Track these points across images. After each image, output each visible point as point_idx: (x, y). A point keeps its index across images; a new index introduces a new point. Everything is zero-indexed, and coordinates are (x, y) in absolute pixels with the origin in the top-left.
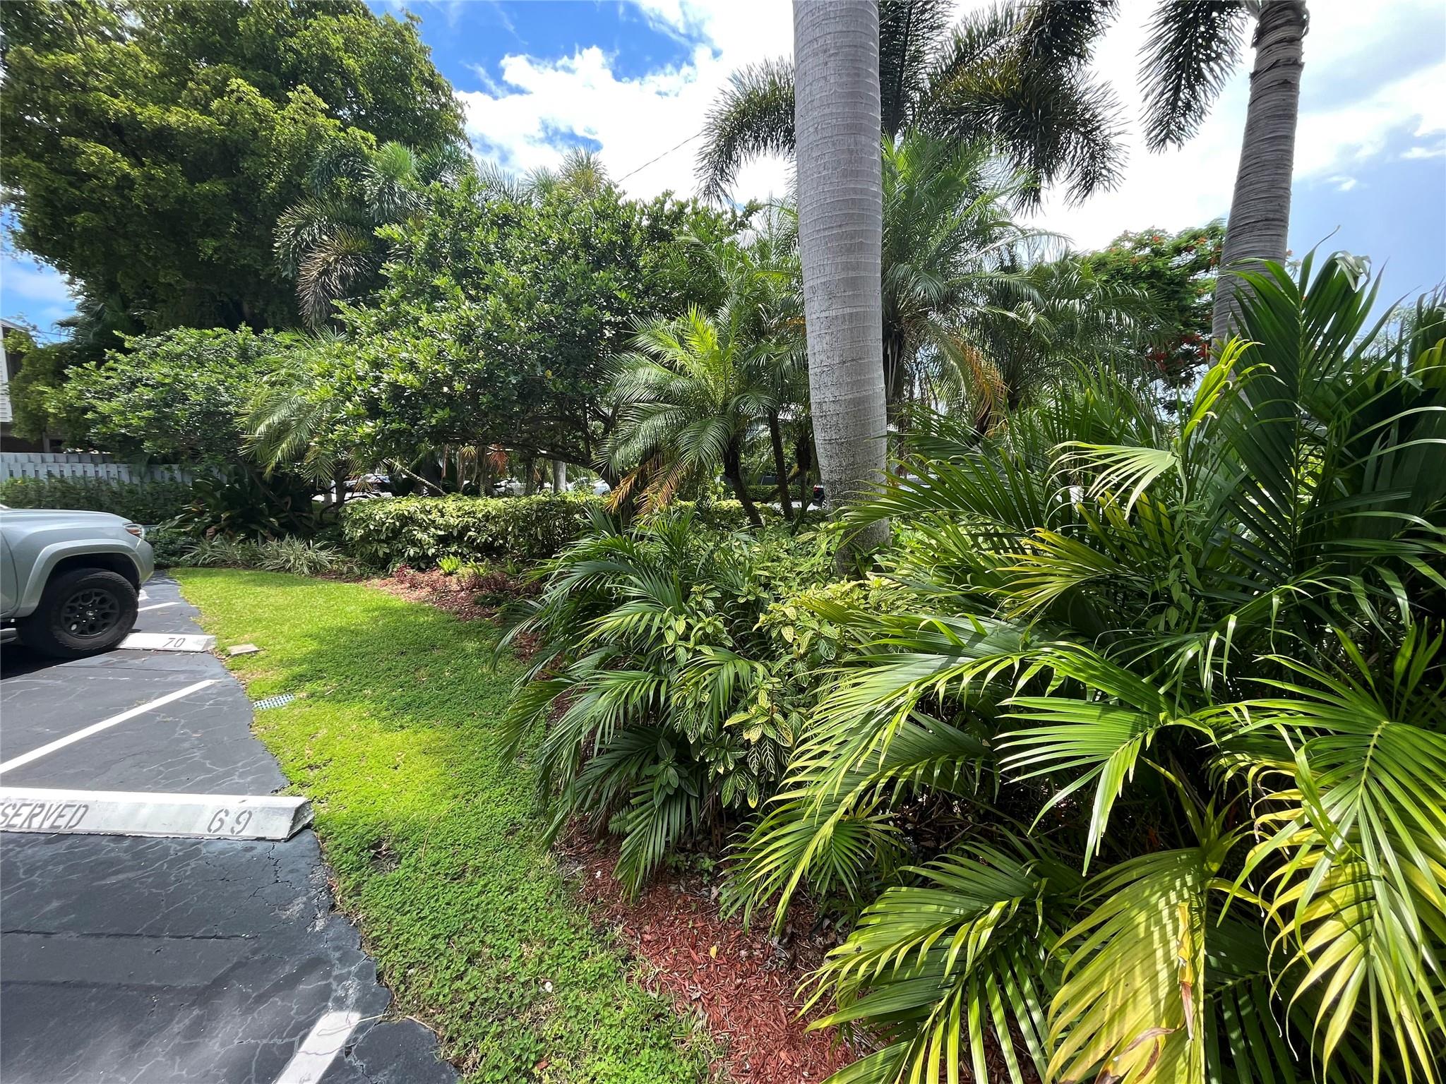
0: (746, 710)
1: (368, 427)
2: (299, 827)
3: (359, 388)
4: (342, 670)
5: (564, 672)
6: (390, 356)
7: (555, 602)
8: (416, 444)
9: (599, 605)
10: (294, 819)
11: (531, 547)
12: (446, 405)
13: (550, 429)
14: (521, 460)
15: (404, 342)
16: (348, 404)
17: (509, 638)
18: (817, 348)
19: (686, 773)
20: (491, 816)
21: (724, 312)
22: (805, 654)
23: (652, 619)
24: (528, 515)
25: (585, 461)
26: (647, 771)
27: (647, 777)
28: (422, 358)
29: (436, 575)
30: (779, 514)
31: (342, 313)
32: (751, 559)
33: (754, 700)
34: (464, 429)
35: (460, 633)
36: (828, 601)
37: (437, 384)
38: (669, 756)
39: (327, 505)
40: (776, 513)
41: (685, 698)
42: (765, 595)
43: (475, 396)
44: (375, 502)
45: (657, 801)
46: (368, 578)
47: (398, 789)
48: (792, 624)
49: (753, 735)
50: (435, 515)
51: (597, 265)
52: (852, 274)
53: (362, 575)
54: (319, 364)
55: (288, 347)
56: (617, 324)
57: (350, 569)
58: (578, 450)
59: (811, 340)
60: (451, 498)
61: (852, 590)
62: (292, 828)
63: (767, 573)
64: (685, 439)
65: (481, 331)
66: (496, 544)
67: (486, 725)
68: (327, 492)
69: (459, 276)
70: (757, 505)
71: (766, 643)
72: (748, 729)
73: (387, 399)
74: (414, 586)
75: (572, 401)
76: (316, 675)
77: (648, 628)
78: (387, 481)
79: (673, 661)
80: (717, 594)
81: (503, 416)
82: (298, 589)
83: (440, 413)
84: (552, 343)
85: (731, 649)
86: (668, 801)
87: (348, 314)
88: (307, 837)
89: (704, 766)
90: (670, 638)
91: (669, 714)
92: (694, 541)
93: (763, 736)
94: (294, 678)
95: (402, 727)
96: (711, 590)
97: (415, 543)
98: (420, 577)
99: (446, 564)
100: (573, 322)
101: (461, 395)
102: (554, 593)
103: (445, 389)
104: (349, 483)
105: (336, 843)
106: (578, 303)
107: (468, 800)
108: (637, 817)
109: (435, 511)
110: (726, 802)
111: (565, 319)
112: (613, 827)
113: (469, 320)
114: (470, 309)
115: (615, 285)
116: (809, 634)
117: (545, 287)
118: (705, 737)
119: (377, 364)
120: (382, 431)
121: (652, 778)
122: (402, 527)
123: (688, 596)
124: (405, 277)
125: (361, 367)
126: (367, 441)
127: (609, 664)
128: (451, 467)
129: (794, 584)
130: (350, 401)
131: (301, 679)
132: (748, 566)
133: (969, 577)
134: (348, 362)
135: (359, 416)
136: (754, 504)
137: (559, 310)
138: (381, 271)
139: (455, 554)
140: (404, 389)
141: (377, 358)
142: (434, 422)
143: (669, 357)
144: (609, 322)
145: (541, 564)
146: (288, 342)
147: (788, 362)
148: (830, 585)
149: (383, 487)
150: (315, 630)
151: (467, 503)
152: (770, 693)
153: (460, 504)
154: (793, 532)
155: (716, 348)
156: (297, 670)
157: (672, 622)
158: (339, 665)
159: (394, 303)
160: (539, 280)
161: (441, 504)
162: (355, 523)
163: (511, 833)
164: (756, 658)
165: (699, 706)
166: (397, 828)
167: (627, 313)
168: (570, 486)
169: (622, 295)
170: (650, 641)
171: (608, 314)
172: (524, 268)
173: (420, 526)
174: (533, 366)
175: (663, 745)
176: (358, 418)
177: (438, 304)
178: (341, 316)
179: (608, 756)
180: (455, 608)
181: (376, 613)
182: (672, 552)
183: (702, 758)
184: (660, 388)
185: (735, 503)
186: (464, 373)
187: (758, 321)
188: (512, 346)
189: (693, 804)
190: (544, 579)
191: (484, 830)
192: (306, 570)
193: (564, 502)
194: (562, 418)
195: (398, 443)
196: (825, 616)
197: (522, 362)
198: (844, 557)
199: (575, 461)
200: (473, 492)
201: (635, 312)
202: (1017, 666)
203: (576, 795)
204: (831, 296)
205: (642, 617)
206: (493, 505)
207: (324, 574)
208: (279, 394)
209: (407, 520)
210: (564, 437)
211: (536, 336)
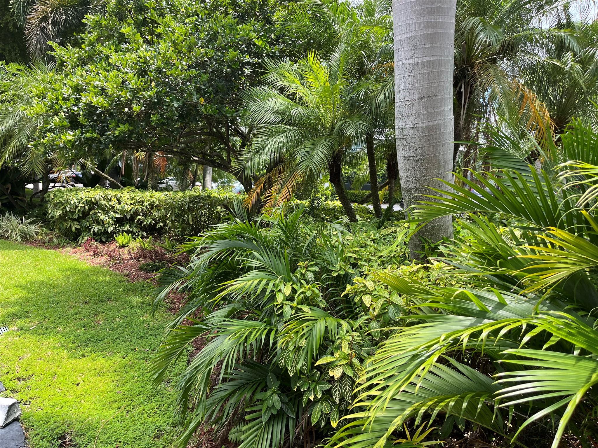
0: (332, 354)
1: (70, 136)
2: (11, 419)
3: (64, 106)
4: (42, 312)
5: (203, 320)
6: (87, 83)
7: (198, 269)
8: (103, 149)
9: (230, 273)
10: (8, 413)
11: (184, 230)
12: (127, 121)
13: (201, 141)
14: (179, 164)
15: (98, 74)
16: (56, 117)
17: (163, 294)
18: (402, 87)
19: (286, 400)
20: (144, 423)
21: (336, 56)
22: (378, 316)
23: (267, 284)
24: (183, 205)
25: (225, 166)
26: (259, 396)
27: (258, 400)
28: (110, 86)
29: (112, 247)
30: (372, 213)
31: (55, 51)
32: (343, 245)
33: (339, 348)
34: (138, 140)
35: (129, 290)
36: (398, 278)
37: (120, 105)
38: (274, 386)
39: (36, 193)
40: (369, 212)
41: (288, 342)
42: (352, 271)
43: (147, 115)
44: (71, 191)
45: (265, 419)
46: (63, 247)
47: (79, 400)
48: (370, 294)
49: (336, 373)
50: (114, 202)
51: (242, 19)
52: (431, 31)
53: (59, 244)
54: (36, 88)
55: (14, 75)
56: (254, 64)
57: (51, 240)
58: (221, 158)
59: (398, 80)
60: (126, 190)
61: (418, 271)
62: (6, 419)
63: (355, 256)
64: (302, 153)
65: (154, 67)
66: (158, 226)
67: (144, 358)
68: (35, 182)
69: (140, 25)
70: (354, 205)
71: (351, 308)
72: (333, 369)
73: (84, 115)
74: (96, 254)
75: (219, 122)
76: (24, 315)
77: (264, 290)
78: (81, 176)
79: (281, 315)
80: (316, 269)
81: (167, 131)
82: (13, 252)
83: (122, 127)
84: (206, 77)
85: (324, 309)
86: (273, 419)
87: (59, 52)
88: (16, 426)
89: (300, 394)
90: (280, 298)
91: (276, 354)
92: (303, 229)
93: (344, 375)
94: (9, 316)
95: (83, 356)
96: (312, 265)
97: (98, 222)
98: (101, 247)
99: (121, 239)
100: (221, 63)
101: (138, 114)
102: (198, 262)
103: (126, 110)
104: (52, 176)
105: (36, 432)
106: (226, 48)
107: (128, 411)
108: (250, 429)
109: (114, 199)
110: (314, 422)
111: (216, 60)
112: (232, 436)
113: (146, 59)
114: (147, 51)
115: (254, 35)
116: (382, 301)
117: (202, 35)
118: (301, 373)
119: (78, 89)
120: (79, 139)
121: (262, 401)
122: (90, 210)
123: (295, 270)
124: (100, 25)
125: (66, 91)
126: (69, 145)
127: (234, 315)
128: (128, 167)
129: (375, 265)
130: (57, 115)
131: (14, 316)
132: (340, 249)
133: (498, 262)
134: (57, 87)
135: (63, 127)
136: (352, 205)
137: (212, 53)
138: (84, 21)
139: (127, 232)
140: (96, 108)
141: (78, 84)
142: (117, 133)
143: (291, 91)
144: (248, 63)
145: (190, 240)
146: (14, 71)
147: (381, 96)
148: (403, 267)
149: (77, 179)
150: (24, 282)
151: (138, 195)
152: (351, 344)
153: (133, 195)
154: (379, 227)
155: (327, 84)
156: (11, 310)
157: (282, 287)
158: (40, 308)
159: (92, 44)
160: (198, 30)
161: (118, 194)
162: (55, 205)
163: (158, 437)
164: (344, 318)
165: (298, 349)
166: (77, 426)
167: (262, 56)
168: (214, 185)
169: (259, 43)
170: (265, 299)
171: (248, 57)
172: (187, 21)
173: (103, 210)
174: (191, 94)
175: (270, 378)
176: (62, 128)
177: (124, 46)
178: (53, 53)
179: (231, 383)
180: (126, 272)
181: (68, 273)
182: (287, 237)
183: (299, 389)
184: (284, 114)
185: (338, 203)
186: (140, 98)
187: (362, 64)
188: (175, 79)
189: (291, 422)
190: (191, 252)
191: (138, 433)
192: (19, 238)
193: (209, 197)
194: (210, 134)
195: (90, 148)
196: (395, 288)
197: (183, 91)
198: (416, 246)
199: (219, 166)
200: (143, 187)
201: (268, 56)
202: (524, 327)
203: (206, 410)
204: (414, 48)
205: (260, 282)
206: (158, 196)
207: (31, 242)
208: (7, 109)
209: (93, 205)
210: (211, 149)
211: (194, 72)
